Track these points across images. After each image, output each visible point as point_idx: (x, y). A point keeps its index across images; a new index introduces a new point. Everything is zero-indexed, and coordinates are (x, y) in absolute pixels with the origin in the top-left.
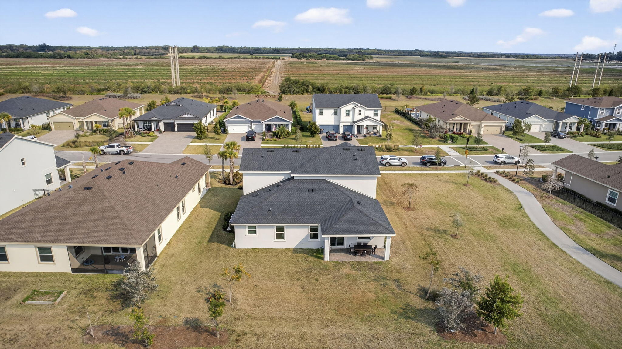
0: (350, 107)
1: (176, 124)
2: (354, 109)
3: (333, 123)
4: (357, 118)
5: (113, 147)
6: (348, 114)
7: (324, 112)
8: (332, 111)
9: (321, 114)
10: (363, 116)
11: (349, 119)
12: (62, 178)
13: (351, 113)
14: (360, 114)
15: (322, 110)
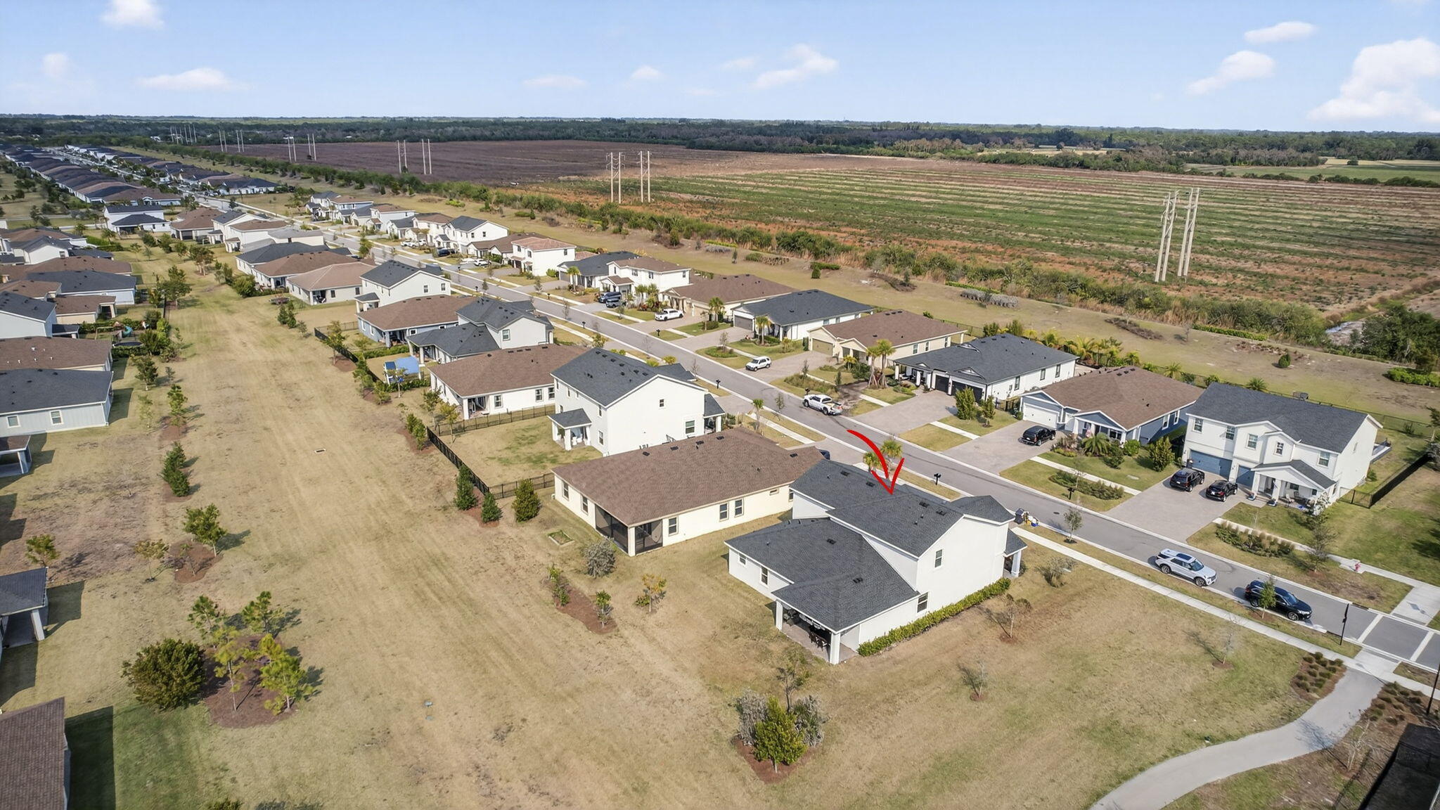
0: (1260, 429)
1: (950, 381)
2: (1266, 437)
3: (1221, 455)
4: (1271, 457)
5: (818, 399)
6: (1252, 445)
7: (1205, 425)
8: (1223, 430)
9: (1199, 428)
10: (1285, 457)
11: (1254, 456)
12: (710, 425)
13: (1260, 444)
14: (1280, 451)
15: (1202, 420)
